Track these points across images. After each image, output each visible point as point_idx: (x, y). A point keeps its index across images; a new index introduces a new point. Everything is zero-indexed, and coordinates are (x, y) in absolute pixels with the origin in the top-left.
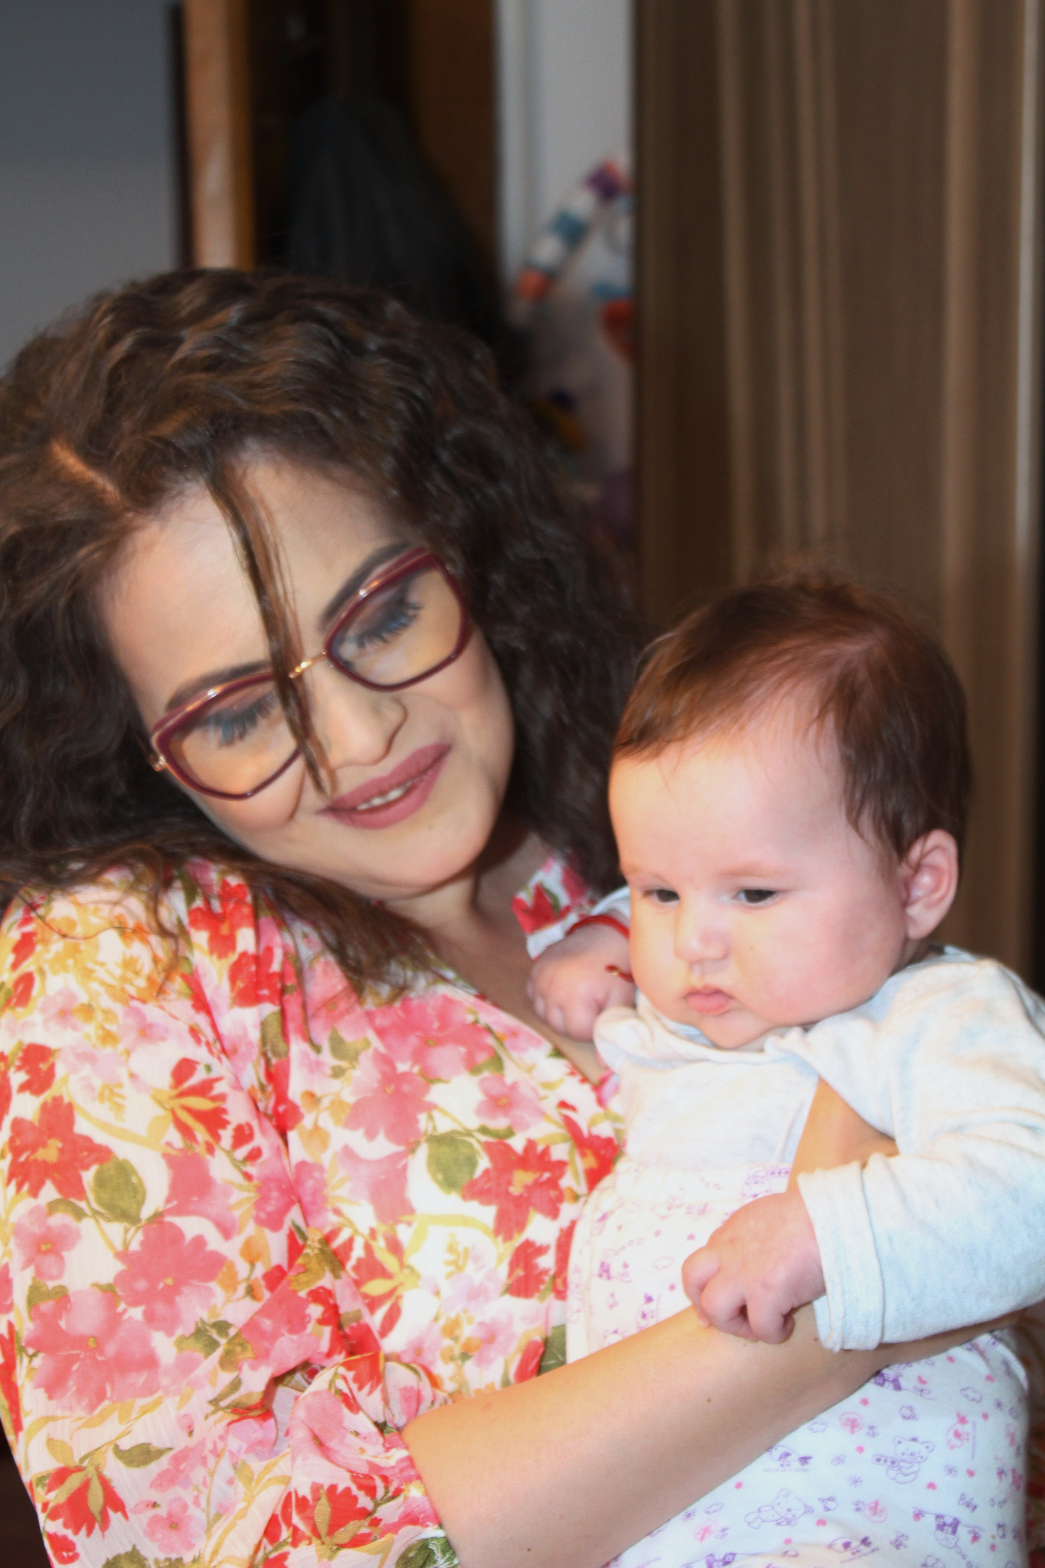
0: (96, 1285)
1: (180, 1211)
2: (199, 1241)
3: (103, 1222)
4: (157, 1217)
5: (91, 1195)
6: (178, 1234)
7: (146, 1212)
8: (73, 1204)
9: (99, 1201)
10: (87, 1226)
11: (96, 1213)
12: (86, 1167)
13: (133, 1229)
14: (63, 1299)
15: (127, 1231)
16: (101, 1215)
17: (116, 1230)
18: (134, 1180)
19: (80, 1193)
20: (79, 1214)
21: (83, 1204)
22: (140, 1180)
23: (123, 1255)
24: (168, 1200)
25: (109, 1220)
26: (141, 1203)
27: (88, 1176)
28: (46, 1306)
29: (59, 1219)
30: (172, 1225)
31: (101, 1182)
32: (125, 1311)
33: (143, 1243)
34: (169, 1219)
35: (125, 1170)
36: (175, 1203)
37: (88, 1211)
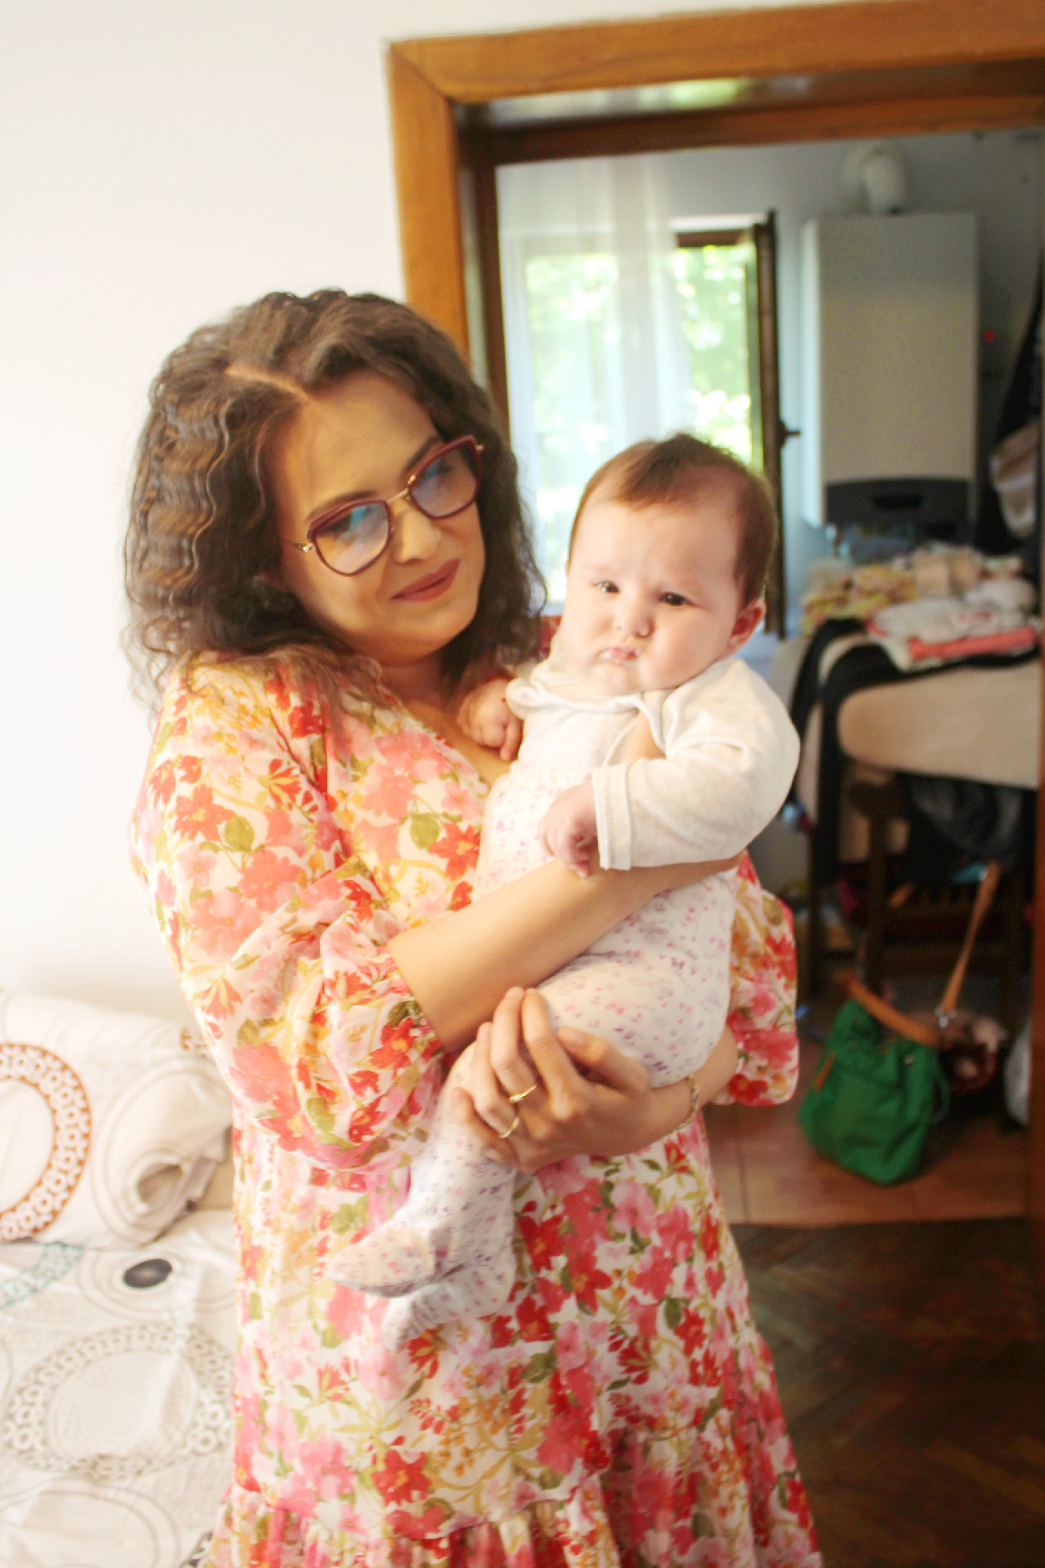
0: (228, 888)
1: (275, 843)
2: (286, 860)
3: (229, 853)
4: (261, 848)
5: (223, 839)
6: (273, 857)
7: (255, 845)
8: (212, 843)
9: (228, 841)
10: (221, 856)
11: (225, 848)
12: (220, 823)
13: (247, 855)
14: (210, 897)
15: (243, 856)
16: (229, 849)
17: (237, 856)
18: (247, 828)
19: (217, 837)
20: (216, 849)
21: (218, 844)
22: (251, 829)
23: (243, 870)
24: (268, 838)
25: (232, 851)
26: (251, 841)
27: (221, 828)
28: (201, 901)
29: (206, 853)
30: (269, 852)
31: (228, 830)
32: (245, 901)
33: (254, 863)
34: (268, 849)
35: (242, 823)
36: (271, 839)
37: (221, 847)
